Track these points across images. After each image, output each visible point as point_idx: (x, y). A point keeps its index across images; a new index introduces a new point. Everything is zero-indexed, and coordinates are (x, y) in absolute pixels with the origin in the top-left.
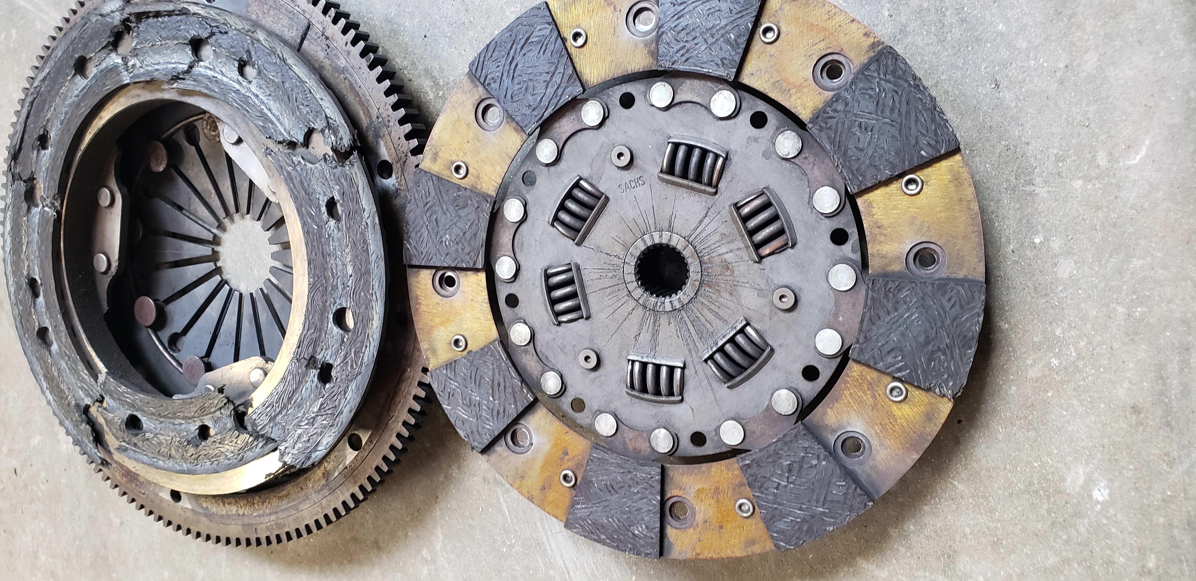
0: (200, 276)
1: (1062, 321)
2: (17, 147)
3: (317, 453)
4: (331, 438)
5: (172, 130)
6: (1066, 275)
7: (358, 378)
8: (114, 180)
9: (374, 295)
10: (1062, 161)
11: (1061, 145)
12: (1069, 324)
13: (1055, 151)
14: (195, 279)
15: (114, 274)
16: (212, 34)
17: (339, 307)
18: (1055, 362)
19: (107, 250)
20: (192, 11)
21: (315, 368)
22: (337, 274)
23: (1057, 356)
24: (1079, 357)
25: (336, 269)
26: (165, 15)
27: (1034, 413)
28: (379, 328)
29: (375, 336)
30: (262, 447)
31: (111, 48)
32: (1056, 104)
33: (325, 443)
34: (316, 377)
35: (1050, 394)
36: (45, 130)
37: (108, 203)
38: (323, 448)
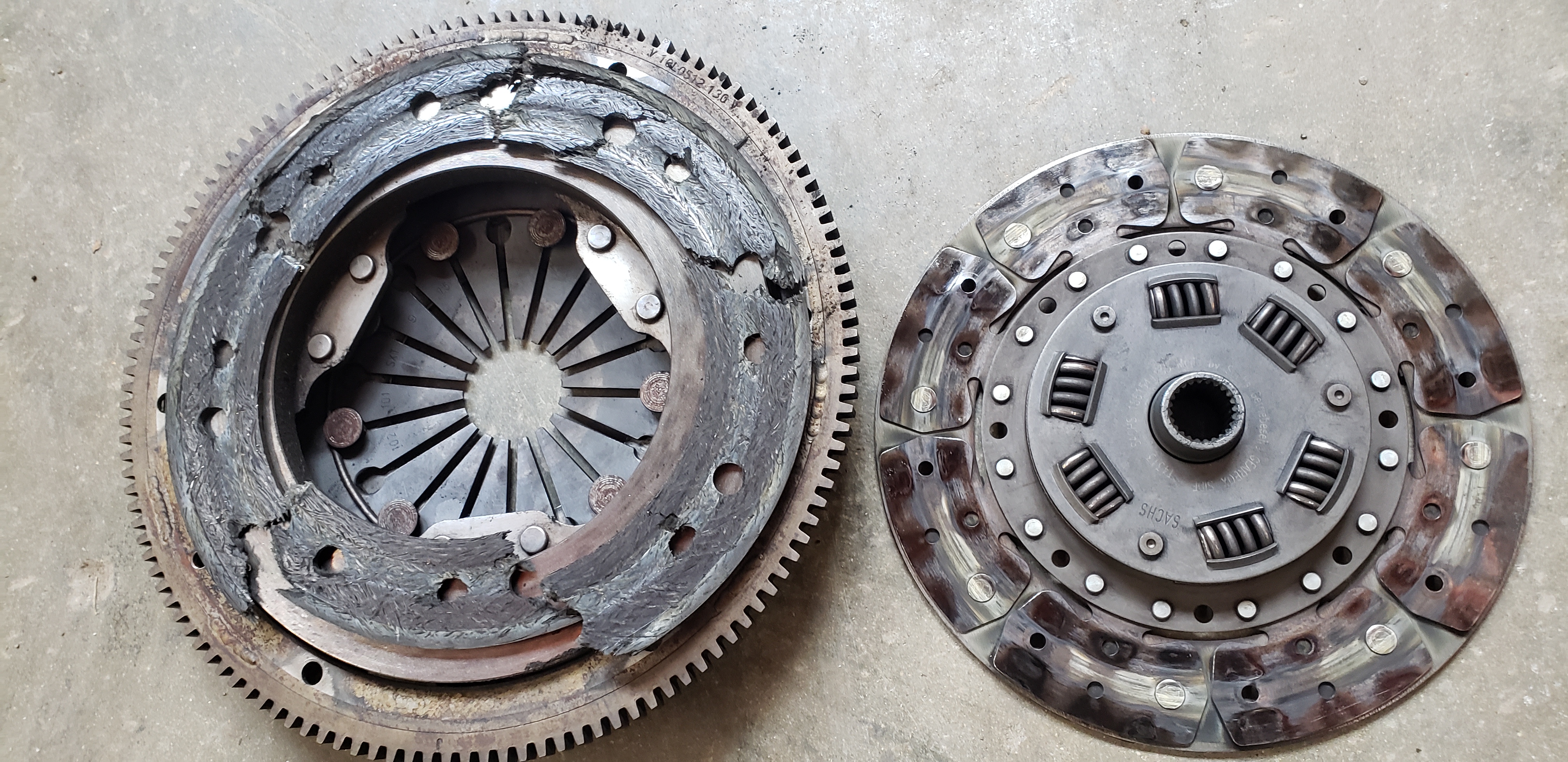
0: (436, 404)
1: (1539, 658)
2: (276, 171)
3: (642, 639)
4: (668, 623)
5: (474, 217)
6: (1547, 611)
7: (729, 553)
8: (384, 250)
9: (780, 456)
10: (1552, 496)
11: (1553, 480)
12: (1546, 662)
13: (1547, 484)
14: (427, 405)
15: (333, 365)
16: (642, 118)
17: (726, 462)
18: (1529, 700)
19: (335, 334)
20: (623, 86)
21: (671, 529)
22: (736, 423)
23: (1531, 694)
24: (1554, 699)
25: (737, 417)
26: (582, 80)
27: (1502, 752)
28: (773, 499)
29: (767, 506)
30: (547, 622)
31: (477, 95)
32: (1552, 440)
33: (656, 628)
34: (668, 541)
35: (1519, 734)
36: (330, 161)
37: (366, 273)
38: (652, 634)
